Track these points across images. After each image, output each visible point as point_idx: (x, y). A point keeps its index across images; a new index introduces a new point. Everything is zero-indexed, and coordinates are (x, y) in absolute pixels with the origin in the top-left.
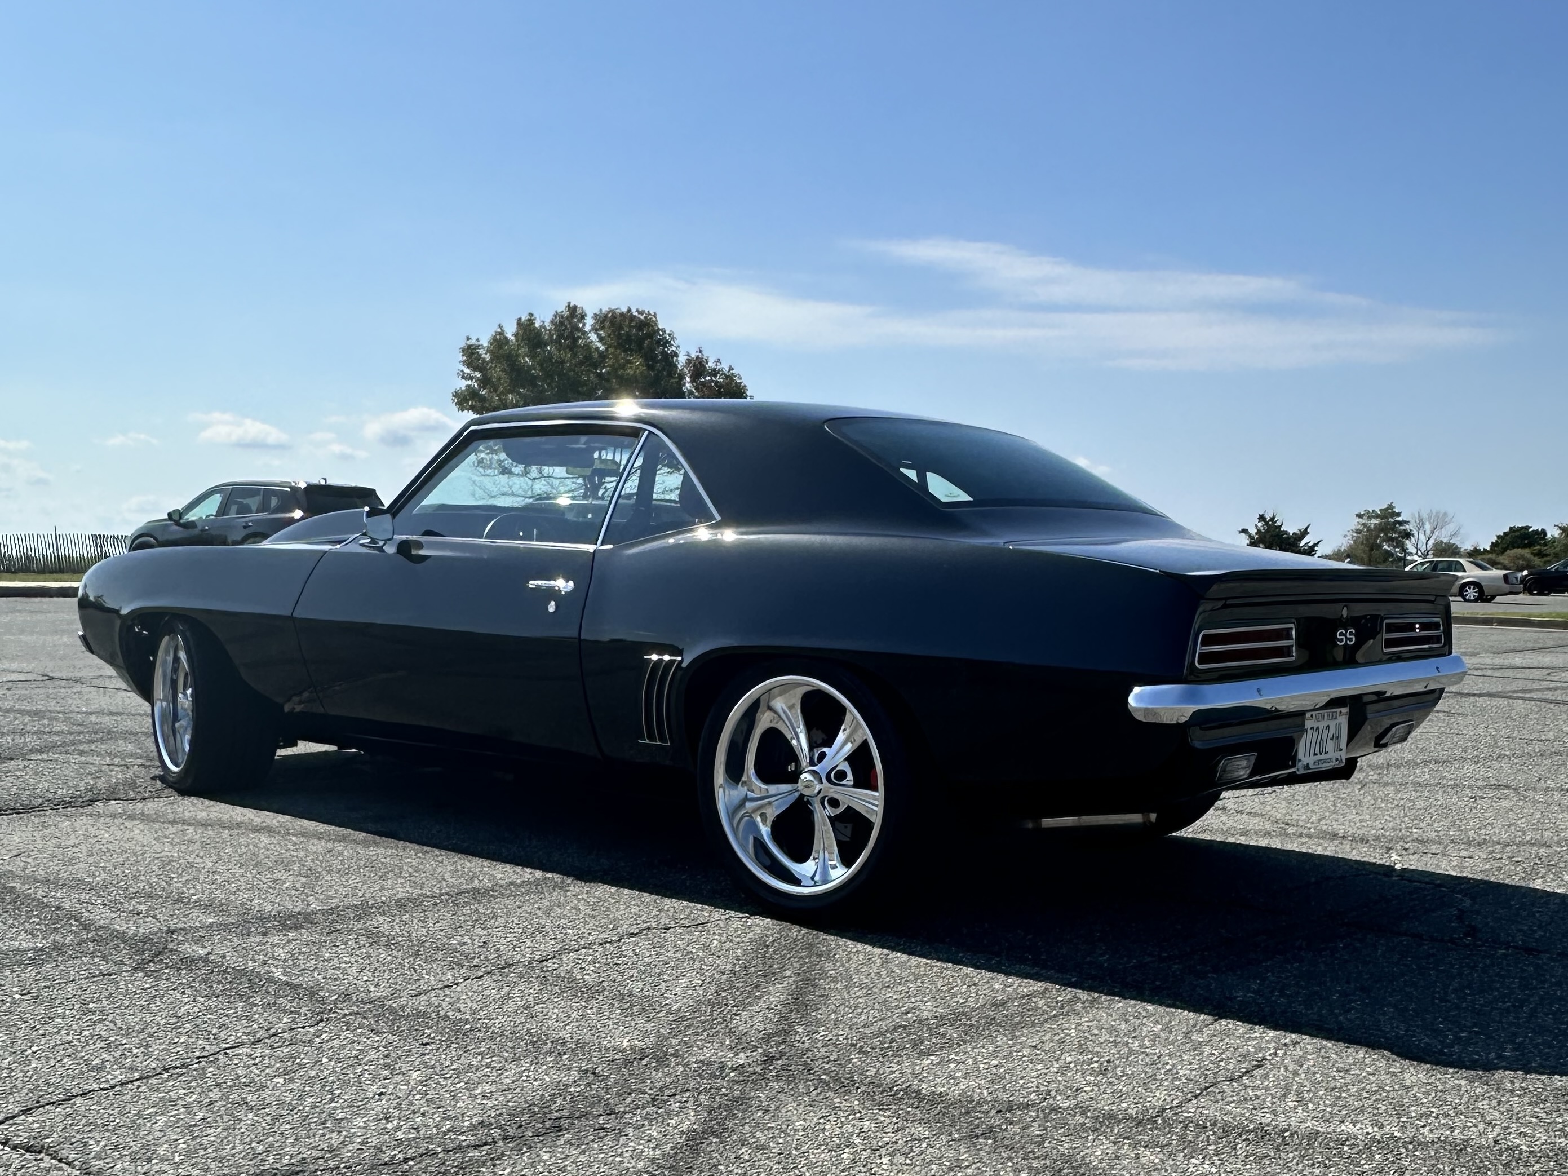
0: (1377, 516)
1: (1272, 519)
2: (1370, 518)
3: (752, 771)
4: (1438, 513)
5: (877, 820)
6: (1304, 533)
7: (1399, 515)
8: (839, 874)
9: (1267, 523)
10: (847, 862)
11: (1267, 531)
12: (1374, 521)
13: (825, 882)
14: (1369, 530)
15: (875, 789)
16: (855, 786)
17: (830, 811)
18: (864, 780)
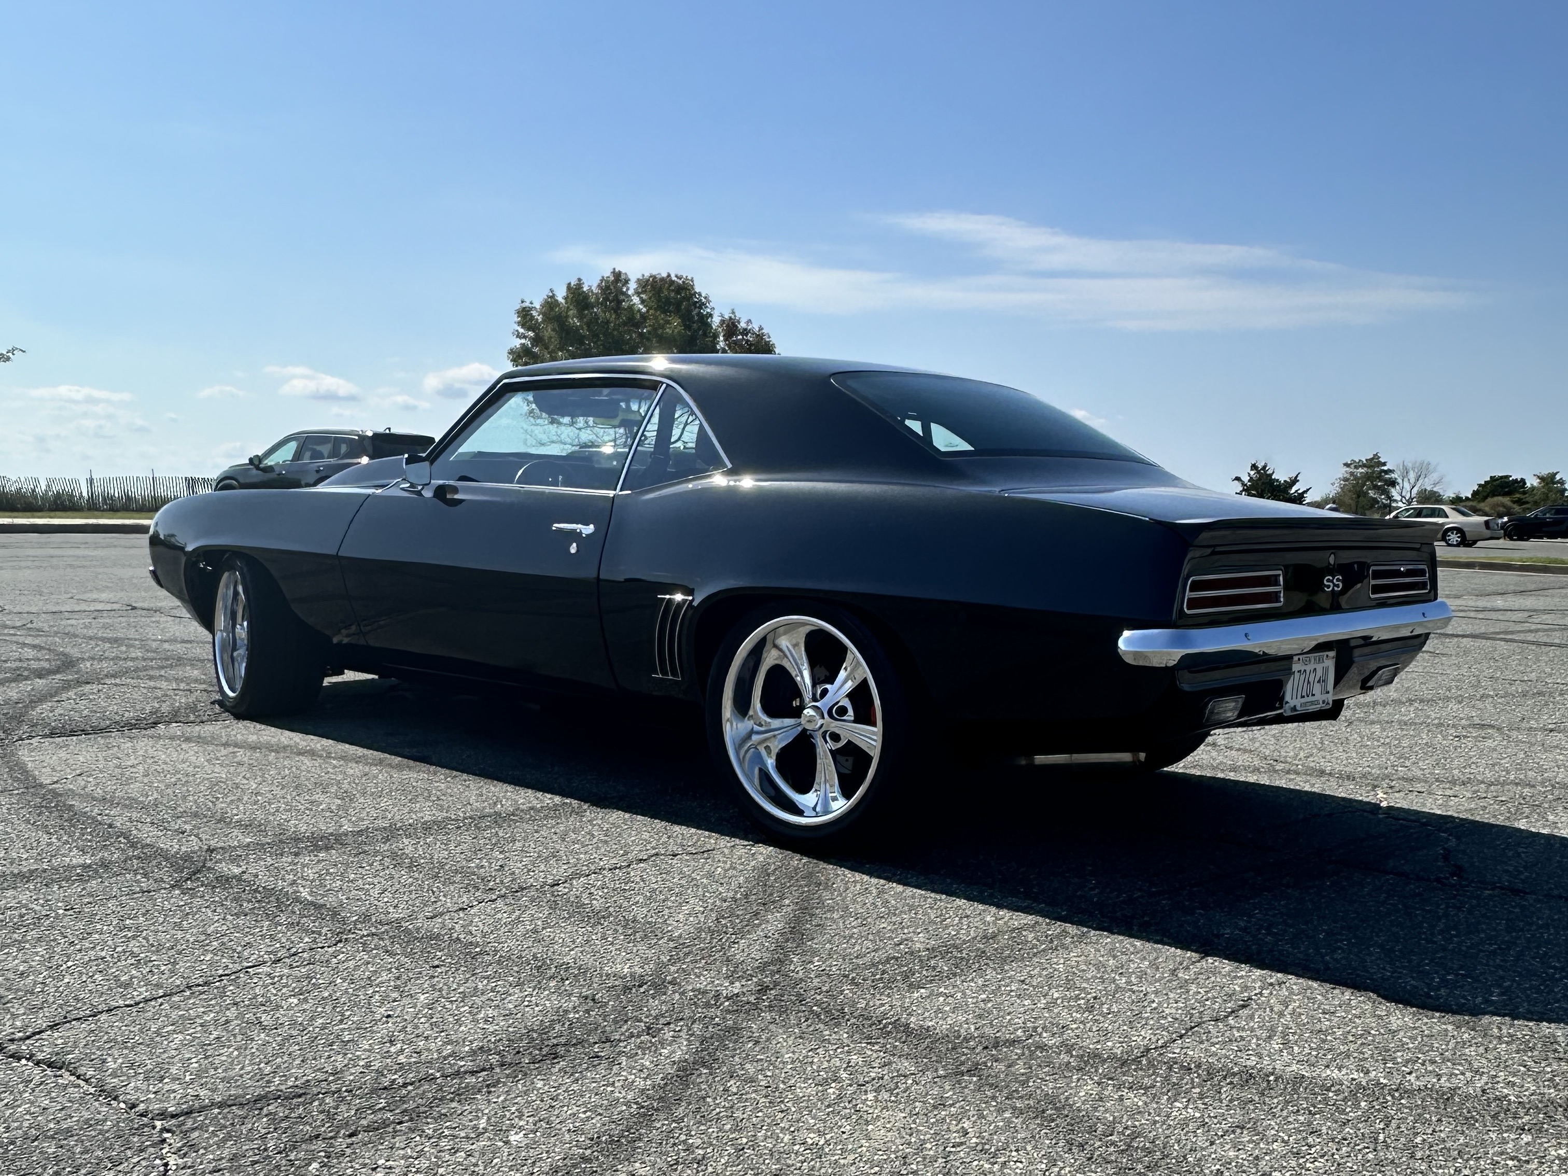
0: (1364, 466)
1: (1264, 467)
2: (1356, 467)
3: (758, 706)
4: (1422, 464)
5: (875, 754)
6: (1294, 481)
7: (1384, 464)
8: (840, 806)
9: (1258, 472)
10: (847, 795)
11: (1259, 479)
12: (1360, 470)
13: (826, 812)
14: (1356, 478)
15: (874, 725)
16: (855, 721)
17: (831, 745)
18: (864, 716)
